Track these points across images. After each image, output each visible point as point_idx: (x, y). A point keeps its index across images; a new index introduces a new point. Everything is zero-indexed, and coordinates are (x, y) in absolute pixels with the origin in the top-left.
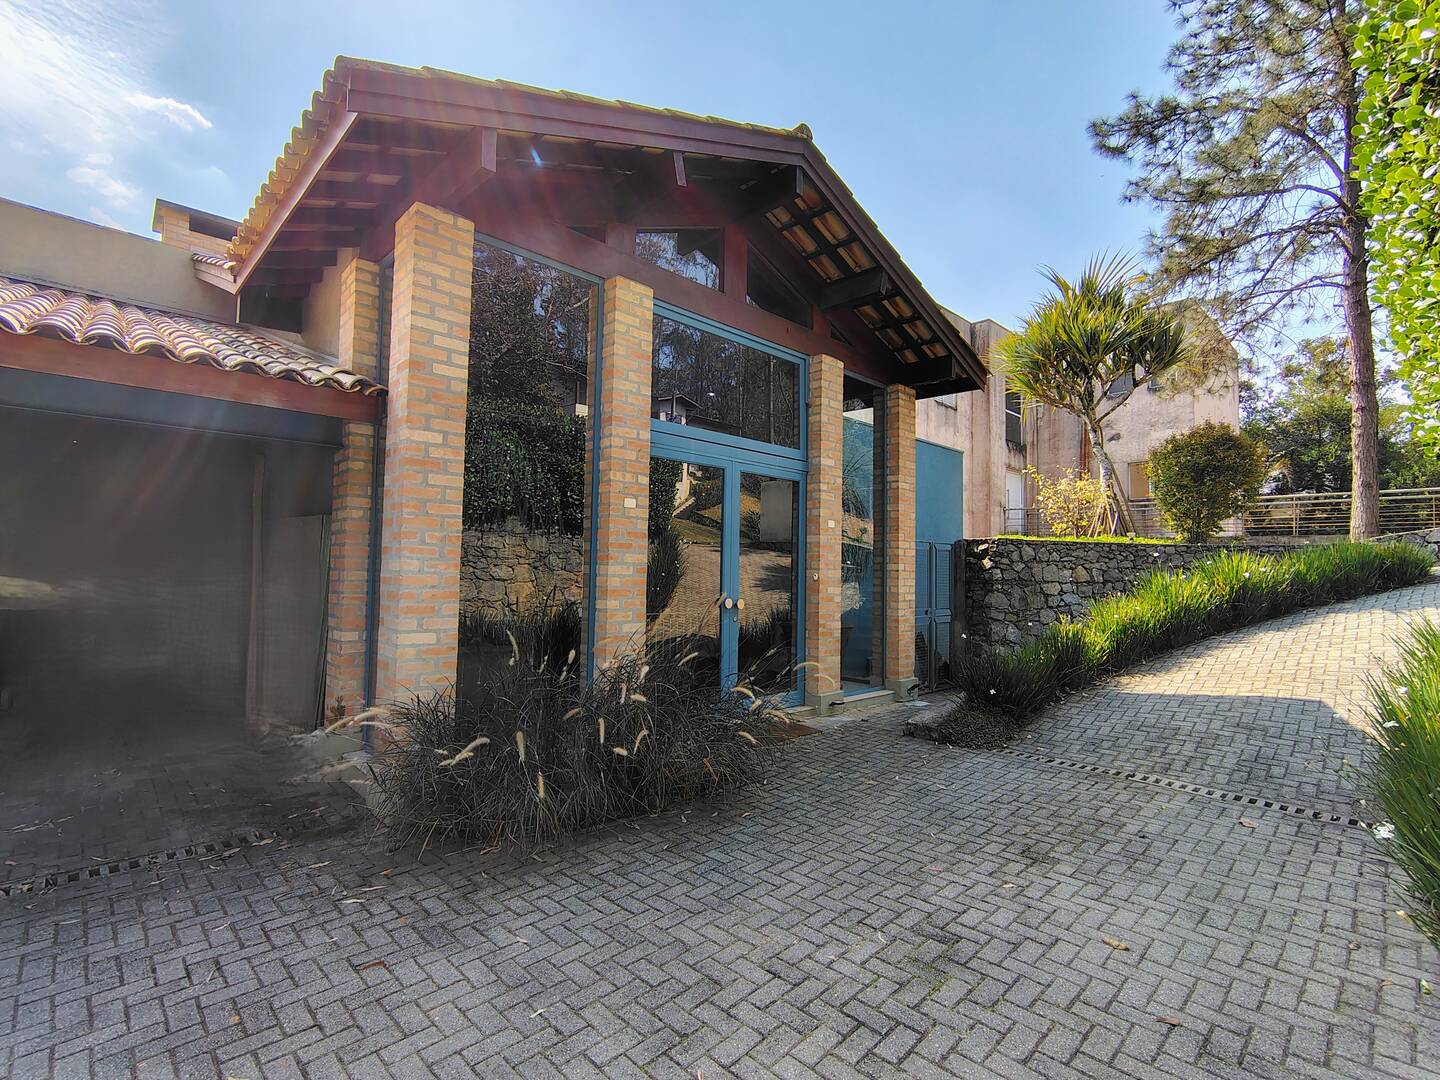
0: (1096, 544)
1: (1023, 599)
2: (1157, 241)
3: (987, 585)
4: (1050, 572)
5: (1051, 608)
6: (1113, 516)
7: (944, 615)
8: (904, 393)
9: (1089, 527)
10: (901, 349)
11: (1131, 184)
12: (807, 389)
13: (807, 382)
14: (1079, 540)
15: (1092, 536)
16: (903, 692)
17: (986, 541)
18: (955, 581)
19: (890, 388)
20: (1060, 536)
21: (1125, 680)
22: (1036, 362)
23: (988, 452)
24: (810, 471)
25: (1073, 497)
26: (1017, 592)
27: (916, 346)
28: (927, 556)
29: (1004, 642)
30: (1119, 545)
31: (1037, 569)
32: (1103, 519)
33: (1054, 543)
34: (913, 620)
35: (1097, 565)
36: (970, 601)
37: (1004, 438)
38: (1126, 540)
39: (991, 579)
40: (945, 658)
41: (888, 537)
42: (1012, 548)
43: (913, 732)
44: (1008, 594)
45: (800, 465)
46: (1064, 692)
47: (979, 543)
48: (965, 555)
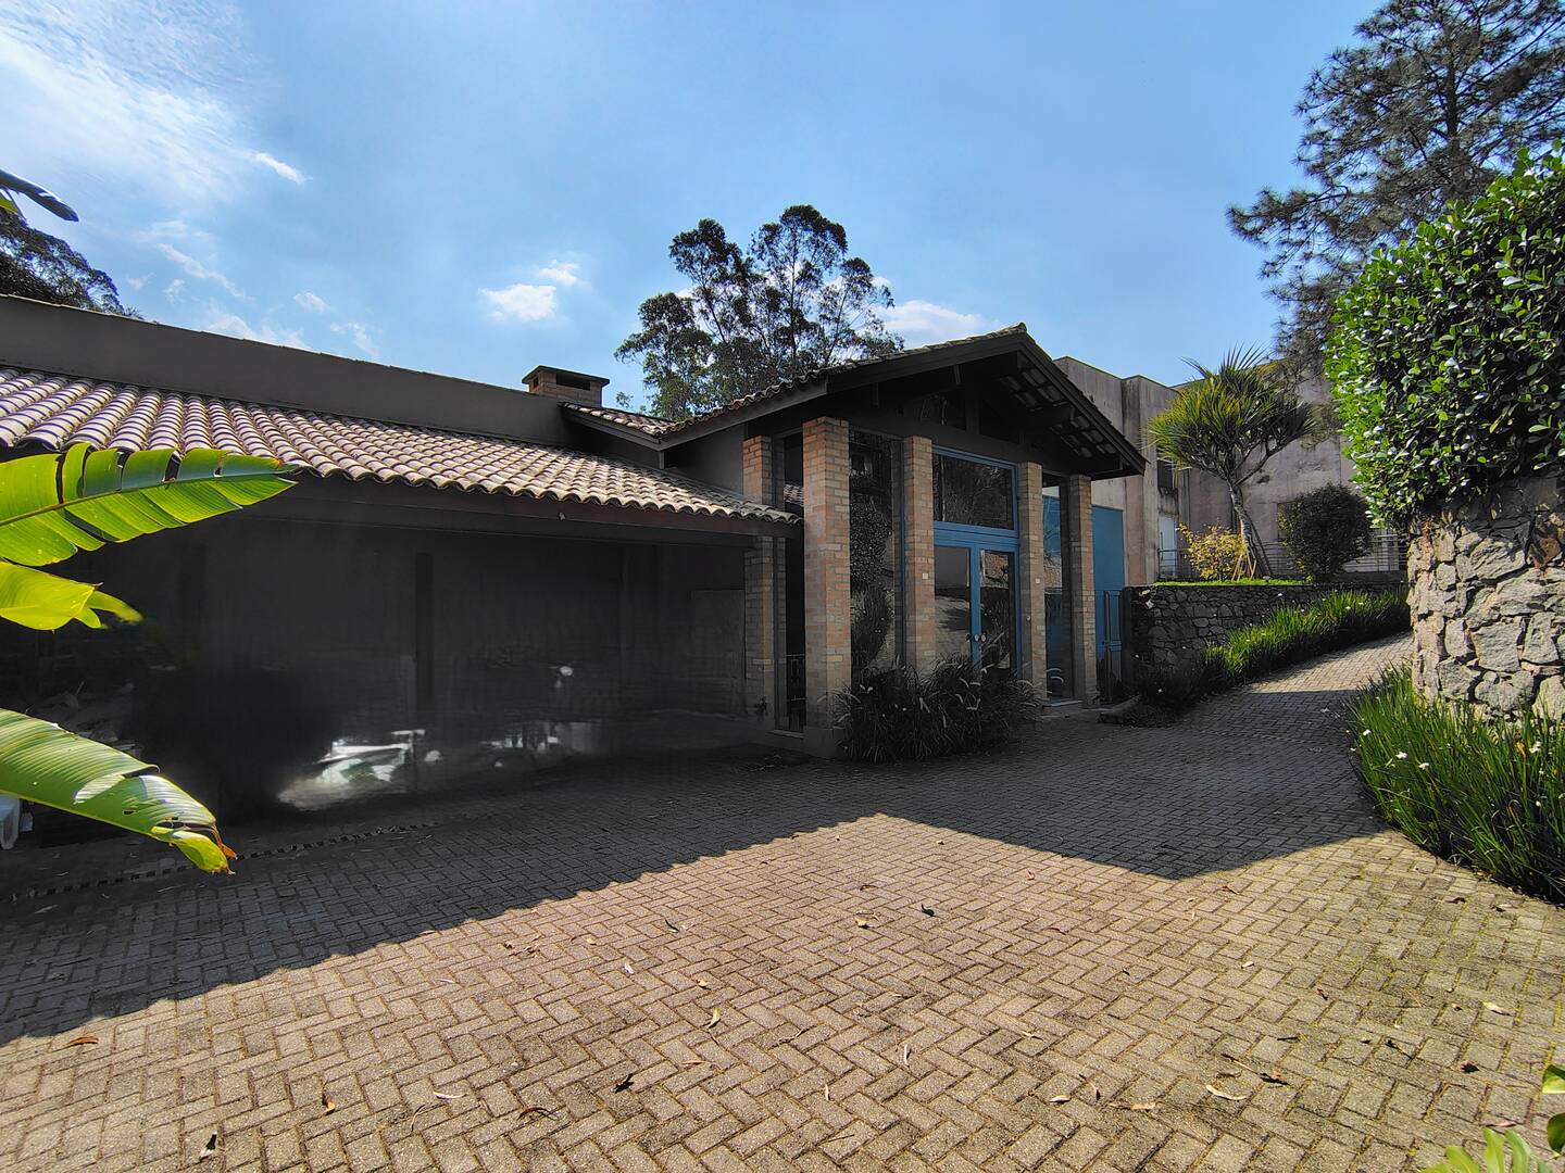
0: (1237, 587)
1: (1179, 631)
2: (1285, 328)
3: (1150, 621)
4: (1200, 610)
5: (1201, 637)
6: (1253, 563)
7: (1116, 645)
8: (1084, 480)
9: (1233, 572)
10: (1079, 448)
11: (1268, 264)
12: (1017, 487)
13: (1017, 482)
14: (1224, 584)
15: (1235, 579)
16: (1090, 702)
17: (1148, 588)
18: (1123, 619)
19: (1072, 478)
20: (1209, 580)
21: (1255, 686)
22: (1184, 439)
23: (1141, 498)
24: (1022, 544)
25: (1218, 548)
26: (1173, 626)
27: (1092, 446)
28: (1103, 600)
29: (1165, 663)
30: (1256, 587)
31: (1189, 608)
32: (1244, 565)
33: (1203, 587)
34: (1094, 648)
35: (1238, 603)
36: (1136, 634)
37: (1156, 486)
38: (1262, 582)
39: (1153, 617)
40: (1119, 678)
41: (1074, 588)
42: (1169, 592)
43: (1105, 719)
44: (1166, 628)
45: (1014, 541)
46: (1209, 694)
47: (1142, 589)
48: (1132, 598)
